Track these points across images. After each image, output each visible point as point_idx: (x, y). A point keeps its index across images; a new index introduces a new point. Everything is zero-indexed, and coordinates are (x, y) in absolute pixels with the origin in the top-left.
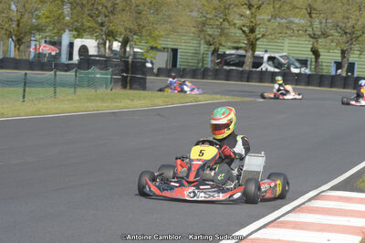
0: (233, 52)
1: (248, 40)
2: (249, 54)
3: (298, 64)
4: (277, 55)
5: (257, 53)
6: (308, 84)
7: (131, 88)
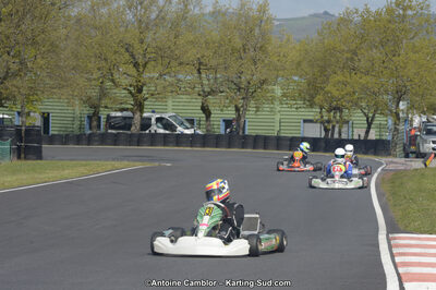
0: (119, 114)
1: (136, 101)
2: (137, 116)
3: (188, 125)
4: (166, 116)
5: (145, 115)
6: (204, 145)
7: (26, 158)
